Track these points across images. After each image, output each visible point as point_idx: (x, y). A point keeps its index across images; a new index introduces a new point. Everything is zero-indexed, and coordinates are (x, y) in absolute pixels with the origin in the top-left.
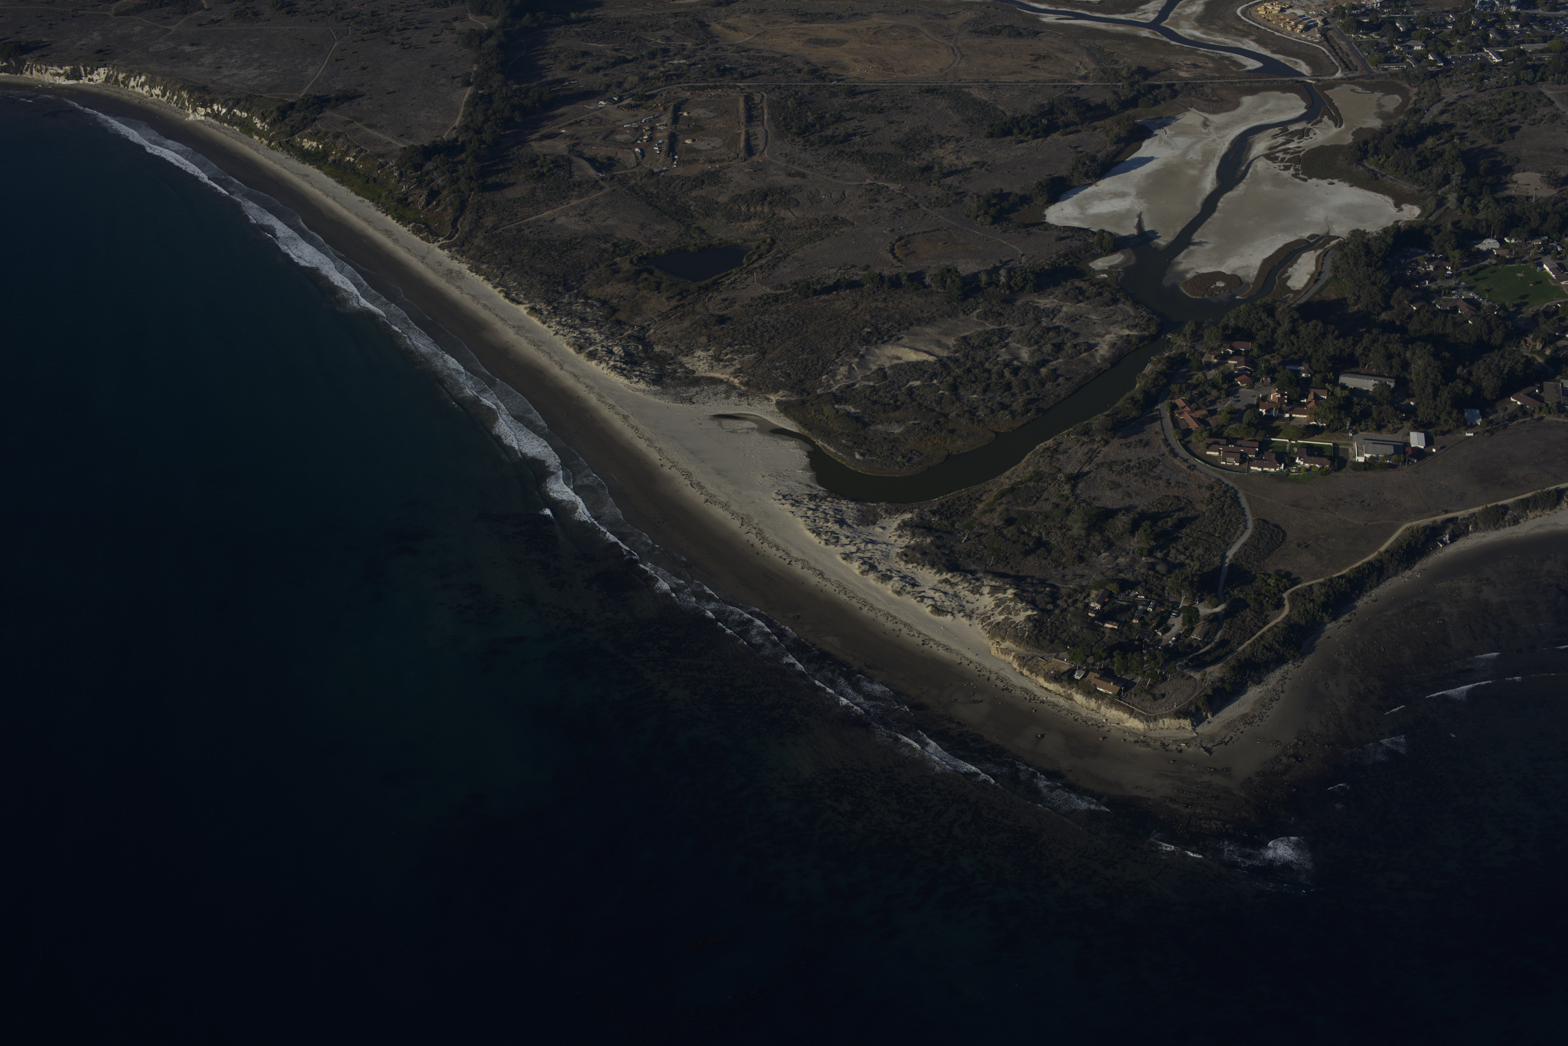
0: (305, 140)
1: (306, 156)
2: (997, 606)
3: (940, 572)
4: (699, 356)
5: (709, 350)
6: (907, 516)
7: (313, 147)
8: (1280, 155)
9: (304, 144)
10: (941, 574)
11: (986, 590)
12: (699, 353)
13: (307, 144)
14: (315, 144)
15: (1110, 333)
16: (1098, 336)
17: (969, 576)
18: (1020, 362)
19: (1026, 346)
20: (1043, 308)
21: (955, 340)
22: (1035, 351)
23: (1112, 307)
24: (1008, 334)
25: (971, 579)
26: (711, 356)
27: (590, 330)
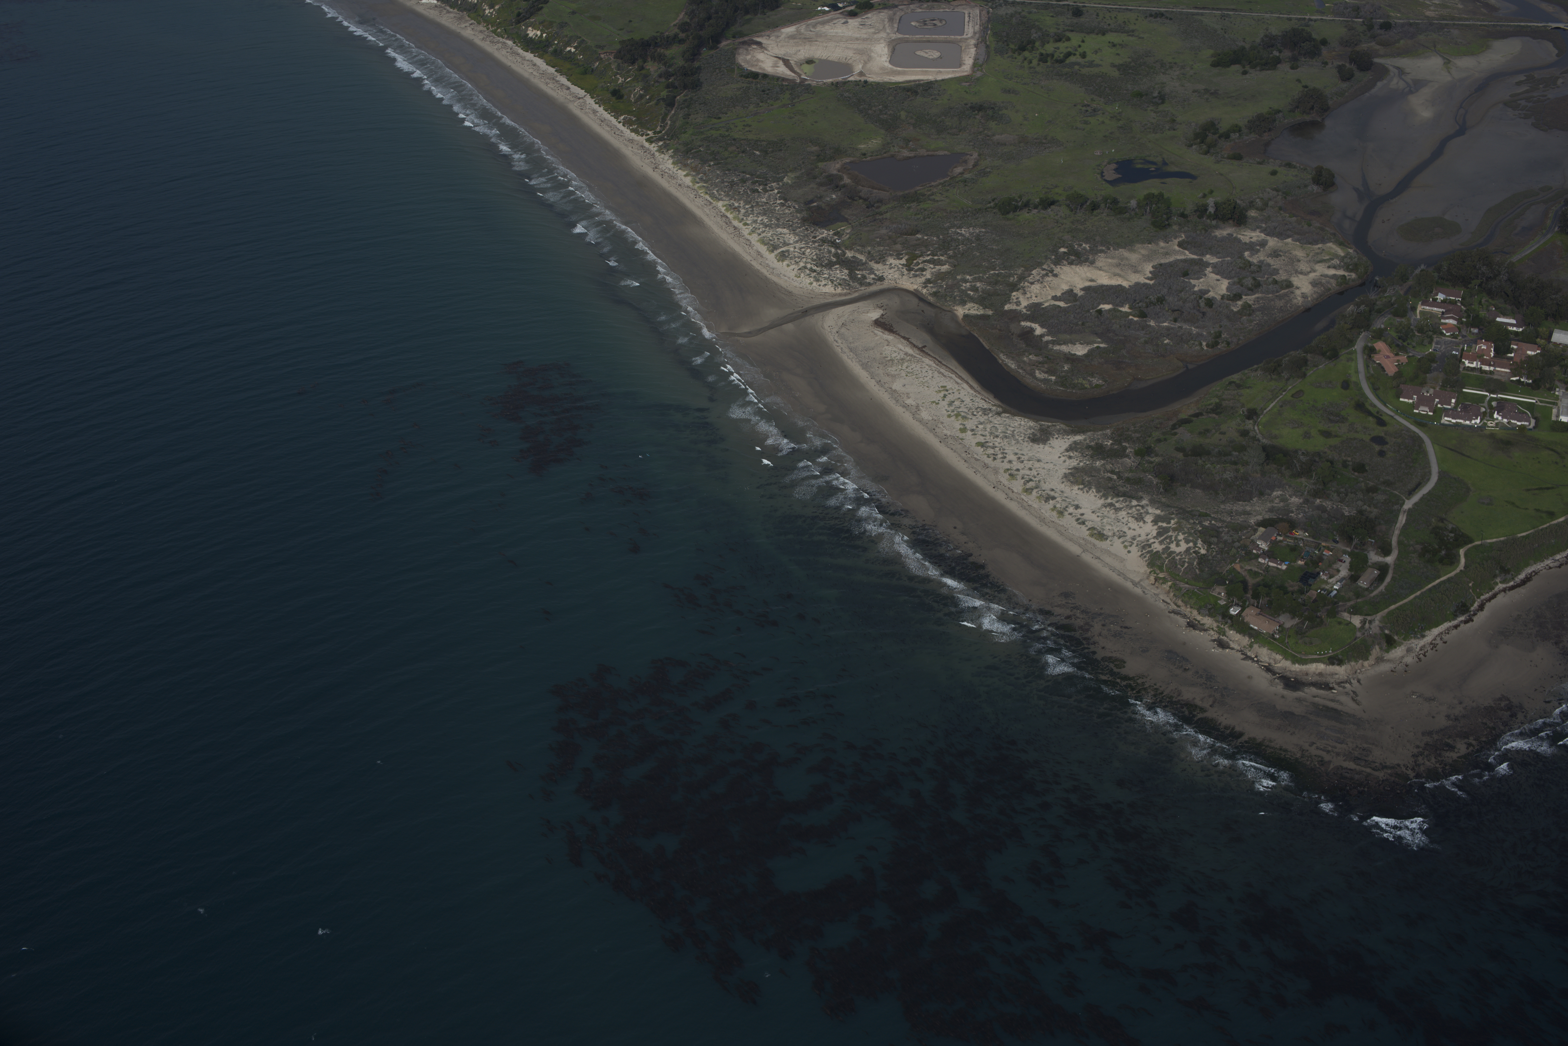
0: (530, 28)
1: (530, 45)
2: (1159, 534)
3: (1105, 496)
4: (891, 264)
5: (901, 259)
6: (1079, 438)
7: (537, 35)
8: (1523, 103)
9: (529, 32)
10: (1107, 499)
11: (1149, 519)
12: (891, 261)
13: (532, 33)
14: (539, 33)
15: (1315, 271)
16: (1301, 273)
17: (1134, 503)
18: (1216, 293)
19: (1225, 278)
20: (1248, 242)
21: (1153, 267)
22: (1234, 283)
23: (1320, 246)
24: (1207, 264)
25: (1136, 506)
26: (903, 265)
27: (785, 231)
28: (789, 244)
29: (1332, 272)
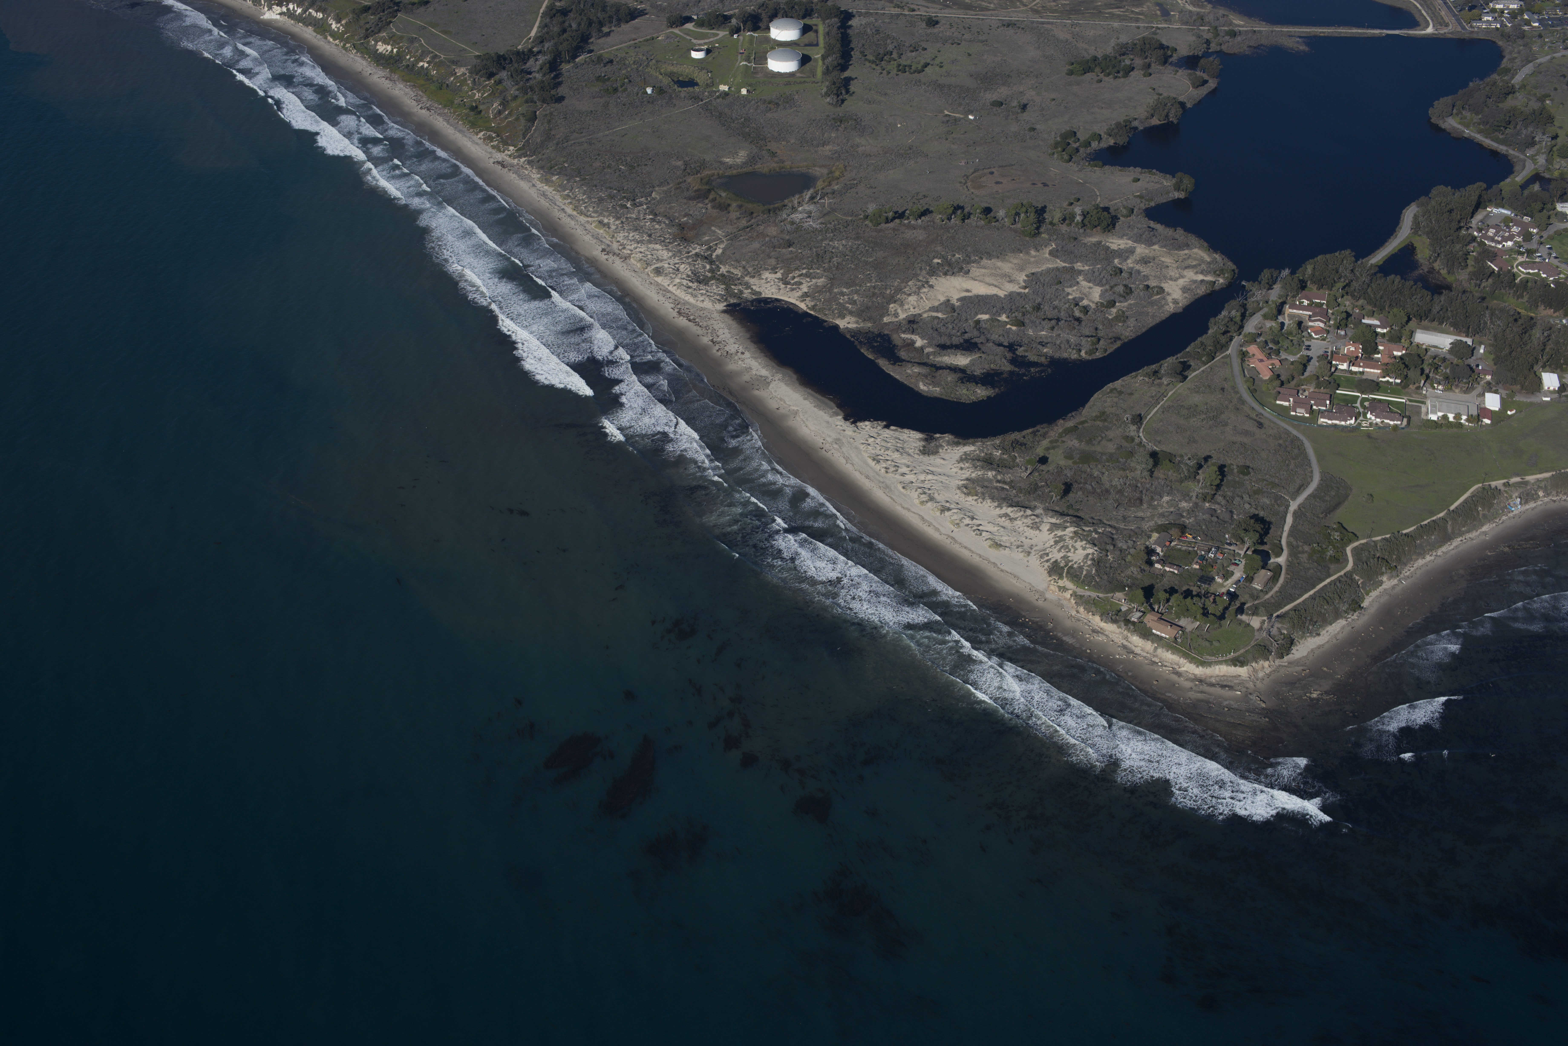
0: (380, 43)
1: (379, 60)
2: (1056, 543)
3: (1000, 505)
4: (766, 279)
6: (969, 449)
9: (378, 47)
10: (1001, 508)
11: (1045, 527)
12: (766, 275)
13: (382, 48)
14: (389, 48)
15: (1182, 277)
16: (1171, 279)
17: (1029, 512)
18: (1090, 301)
19: (1097, 285)
20: (1116, 249)
21: (1027, 276)
22: (1106, 290)
23: (1186, 252)
24: (1080, 272)
25: (1031, 515)
26: (778, 279)
27: (658, 246)
28: (662, 261)
29: (1200, 277)
